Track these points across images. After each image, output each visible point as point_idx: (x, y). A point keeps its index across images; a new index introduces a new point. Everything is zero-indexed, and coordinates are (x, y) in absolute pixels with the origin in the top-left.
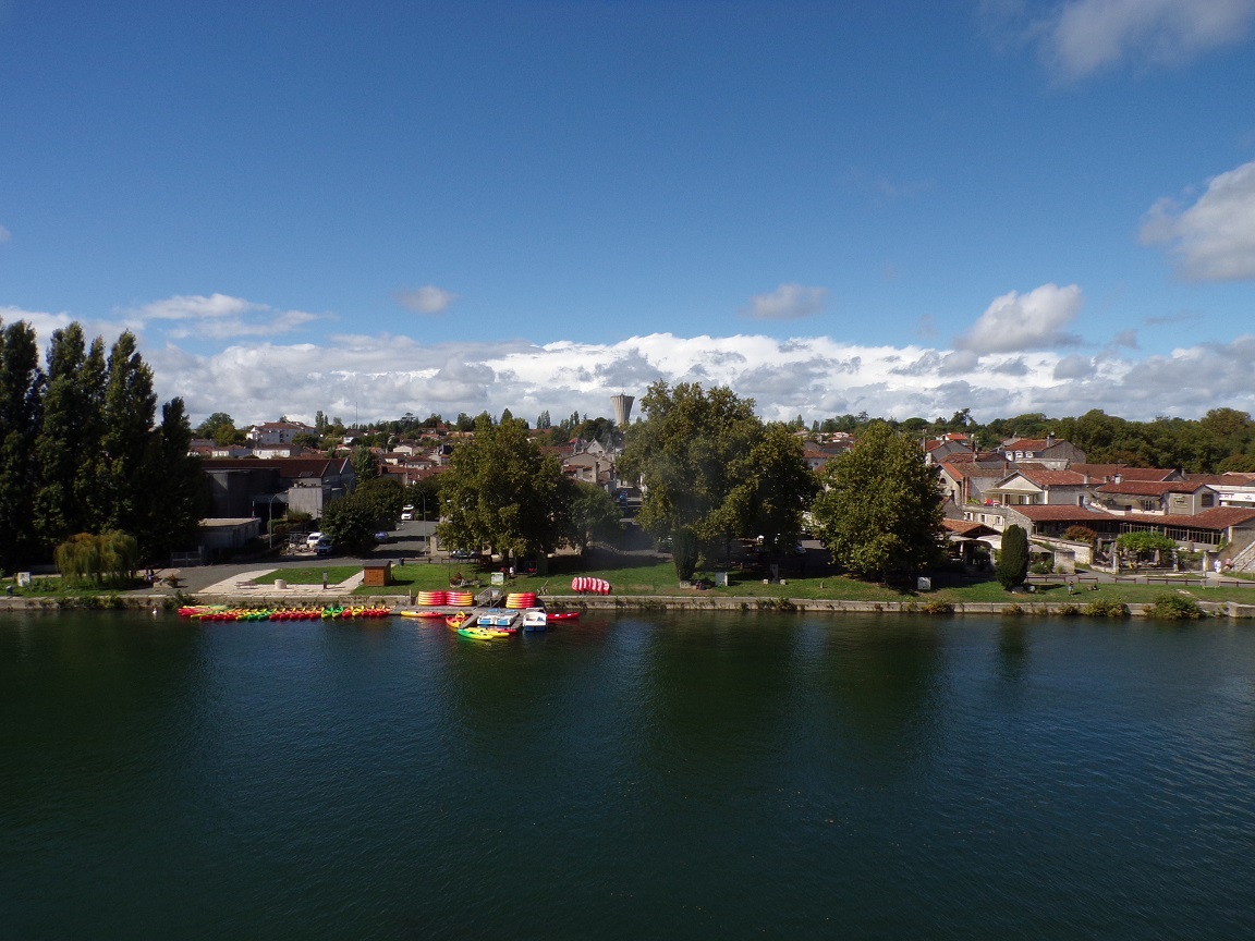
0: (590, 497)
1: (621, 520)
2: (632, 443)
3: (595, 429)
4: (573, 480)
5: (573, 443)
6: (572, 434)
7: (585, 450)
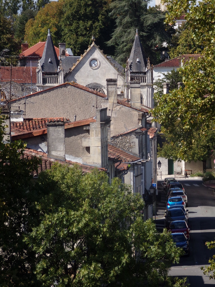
0: (86, 206)
1: (174, 271)
2: (200, 56)
3: (94, 17)
4: (36, 161)
5: (35, 57)
6: (29, 31)
7: (69, 75)
